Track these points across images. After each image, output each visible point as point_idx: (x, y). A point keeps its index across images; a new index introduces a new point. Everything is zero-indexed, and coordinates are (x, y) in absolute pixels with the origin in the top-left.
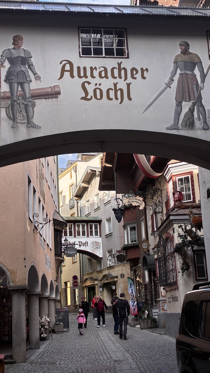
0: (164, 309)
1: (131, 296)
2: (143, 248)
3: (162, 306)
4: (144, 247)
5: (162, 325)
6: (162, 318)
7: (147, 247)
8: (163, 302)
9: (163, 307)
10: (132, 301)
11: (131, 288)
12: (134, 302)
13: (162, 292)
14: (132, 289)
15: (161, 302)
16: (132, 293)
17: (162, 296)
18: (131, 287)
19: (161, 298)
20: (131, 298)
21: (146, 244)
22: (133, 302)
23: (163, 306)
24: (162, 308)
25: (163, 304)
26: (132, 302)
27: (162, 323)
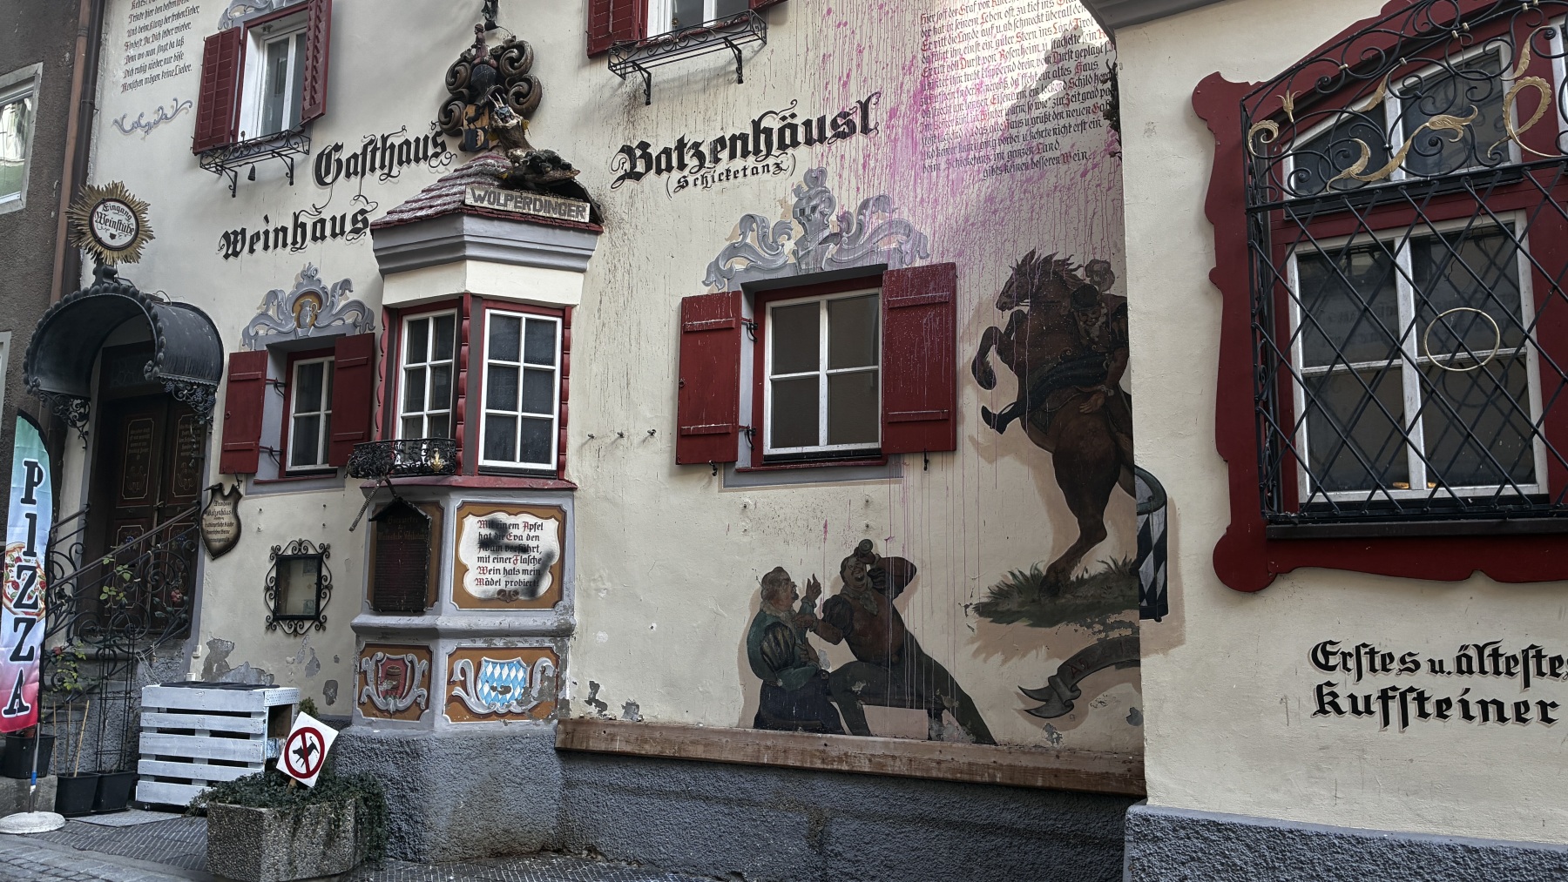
0: (471, 702)
1: (21, 569)
2: (99, 241)
3: (451, 683)
4: (104, 235)
5: (442, 839)
6: (441, 783)
7: (129, 238)
8: (466, 644)
9: (458, 691)
10: (20, 613)
11: (29, 509)
12: (30, 624)
13: (461, 569)
14: (32, 518)
15: (444, 649)
16: (30, 552)
17: (464, 600)
18: (28, 500)
19: (448, 616)
20: (16, 586)
21: (123, 218)
22: (22, 626)
23: (458, 677)
24: (453, 699)
25: (458, 665)
26: (17, 621)
27: (442, 823)
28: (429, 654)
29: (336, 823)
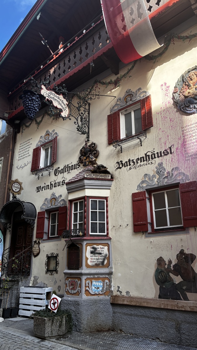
0: (90, 291)
2: (13, 191)
3: (86, 286)
4: (14, 189)
5: (85, 326)
6: (84, 312)
7: (19, 190)
8: (89, 277)
9: (87, 288)
13: (87, 259)
15: (84, 278)
17: (88, 266)
19: (84, 270)
21: (18, 186)
23: (87, 285)
24: (86, 290)
25: (87, 282)
27: (85, 322)
28: (80, 279)
29: (61, 322)
